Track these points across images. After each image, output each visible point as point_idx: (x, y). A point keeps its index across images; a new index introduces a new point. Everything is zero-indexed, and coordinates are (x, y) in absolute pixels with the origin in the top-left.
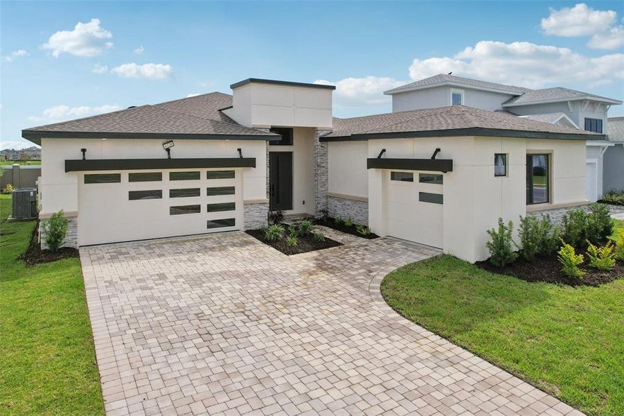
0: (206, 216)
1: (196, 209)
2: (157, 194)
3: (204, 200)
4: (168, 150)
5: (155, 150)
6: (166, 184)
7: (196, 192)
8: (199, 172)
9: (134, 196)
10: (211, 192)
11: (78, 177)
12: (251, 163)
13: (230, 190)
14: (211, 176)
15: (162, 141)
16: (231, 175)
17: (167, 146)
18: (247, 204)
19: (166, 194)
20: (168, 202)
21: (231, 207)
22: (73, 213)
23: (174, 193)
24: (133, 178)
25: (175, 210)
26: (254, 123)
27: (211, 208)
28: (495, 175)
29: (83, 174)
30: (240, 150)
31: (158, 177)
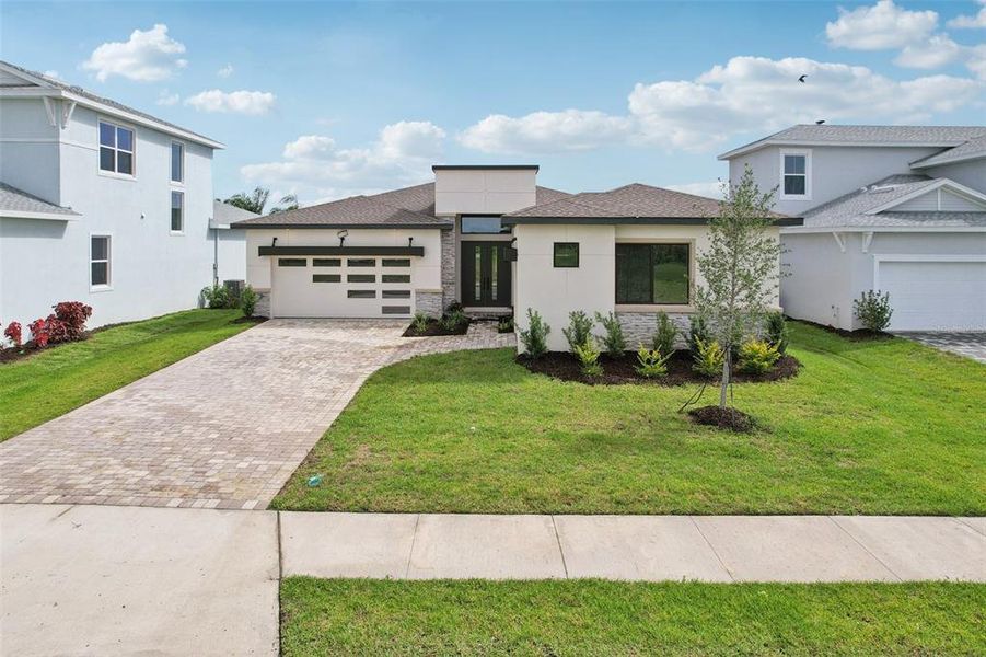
0: (380, 302)
1: (372, 294)
2: (336, 278)
3: (379, 286)
4: (342, 239)
5: (330, 239)
6: (344, 270)
7: (371, 279)
8: (375, 260)
9: (317, 278)
10: (386, 279)
11: (267, 260)
12: (419, 252)
13: (406, 279)
14: (386, 263)
15: (336, 231)
16: (407, 263)
17: (342, 235)
19: (344, 278)
20: (345, 286)
21: (406, 294)
22: (267, 289)
23: (351, 278)
24: (317, 263)
25: (351, 294)
26: (438, 211)
27: (386, 294)
28: (555, 266)
29: (277, 258)
30: (411, 239)
31: (337, 263)
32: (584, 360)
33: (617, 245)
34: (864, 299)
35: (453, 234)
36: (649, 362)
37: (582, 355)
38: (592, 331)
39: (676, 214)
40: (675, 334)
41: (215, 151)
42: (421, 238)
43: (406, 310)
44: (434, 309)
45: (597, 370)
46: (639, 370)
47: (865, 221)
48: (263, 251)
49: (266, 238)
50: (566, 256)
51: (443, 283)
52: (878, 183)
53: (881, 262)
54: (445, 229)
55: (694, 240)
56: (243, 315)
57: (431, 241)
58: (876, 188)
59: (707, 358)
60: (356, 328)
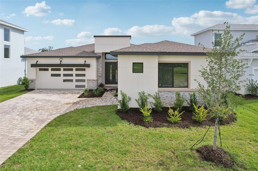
0: (75, 83)
1: (72, 81)
2: (59, 75)
3: (74, 78)
4: (61, 61)
5: (57, 61)
6: (62, 72)
7: (72, 75)
8: (73, 69)
9: (52, 75)
10: (77, 75)
11: (34, 69)
12: (88, 66)
13: (84, 75)
14: (77, 70)
15: (59, 58)
16: (84, 70)
17: (61, 60)
18: (88, 80)
19: (62, 75)
20: (62, 78)
21: (84, 81)
22: (34, 79)
23: (65, 75)
24: (52, 70)
25: (64, 81)
26: (96, 52)
27: (77, 81)
28: (133, 72)
29: (38, 68)
30: (85, 61)
31: (60, 70)
32: (144, 115)
33: (159, 64)
34: (250, 84)
35: (101, 59)
36: (173, 115)
37: (144, 113)
38: (148, 100)
39: (183, 51)
40: (183, 101)
41: (25, 32)
42: (89, 61)
43: (84, 86)
44: (93, 86)
45: (150, 119)
46: (169, 119)
47: (249, 55)
48: (32, 66)
49: (34, 61)
50: (138, 68)
51: (97, 77)
52: (248, 42)
53: (255, 70)
54: (98, 58)
55: (190, 61)
56: (25, 89)
57: (93, 62)
58: (247, 44)
59: (199, 114)
60: (63, 93)
